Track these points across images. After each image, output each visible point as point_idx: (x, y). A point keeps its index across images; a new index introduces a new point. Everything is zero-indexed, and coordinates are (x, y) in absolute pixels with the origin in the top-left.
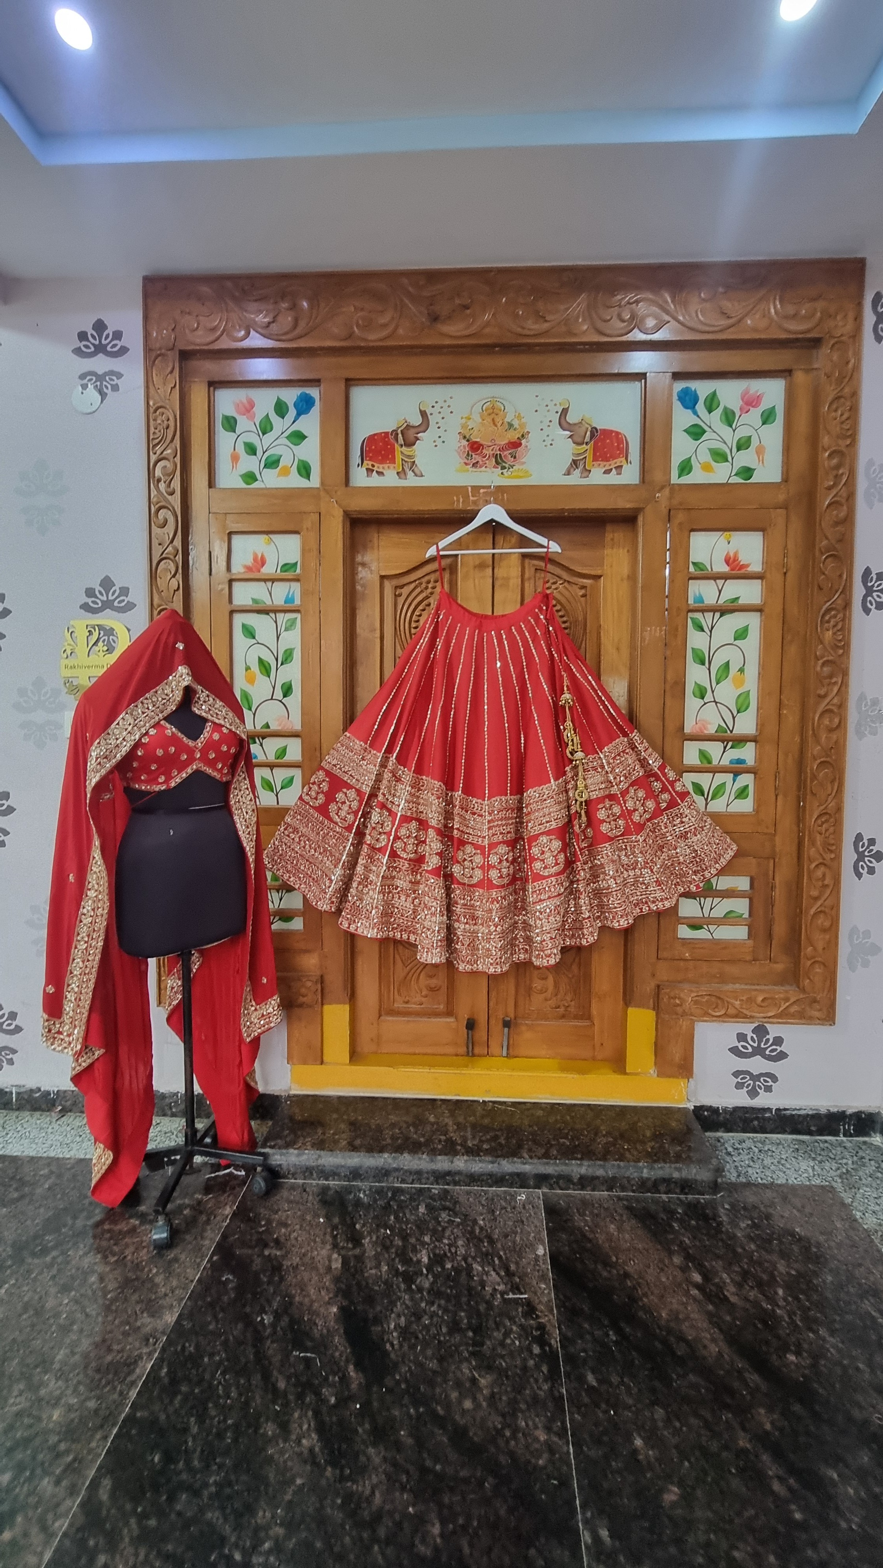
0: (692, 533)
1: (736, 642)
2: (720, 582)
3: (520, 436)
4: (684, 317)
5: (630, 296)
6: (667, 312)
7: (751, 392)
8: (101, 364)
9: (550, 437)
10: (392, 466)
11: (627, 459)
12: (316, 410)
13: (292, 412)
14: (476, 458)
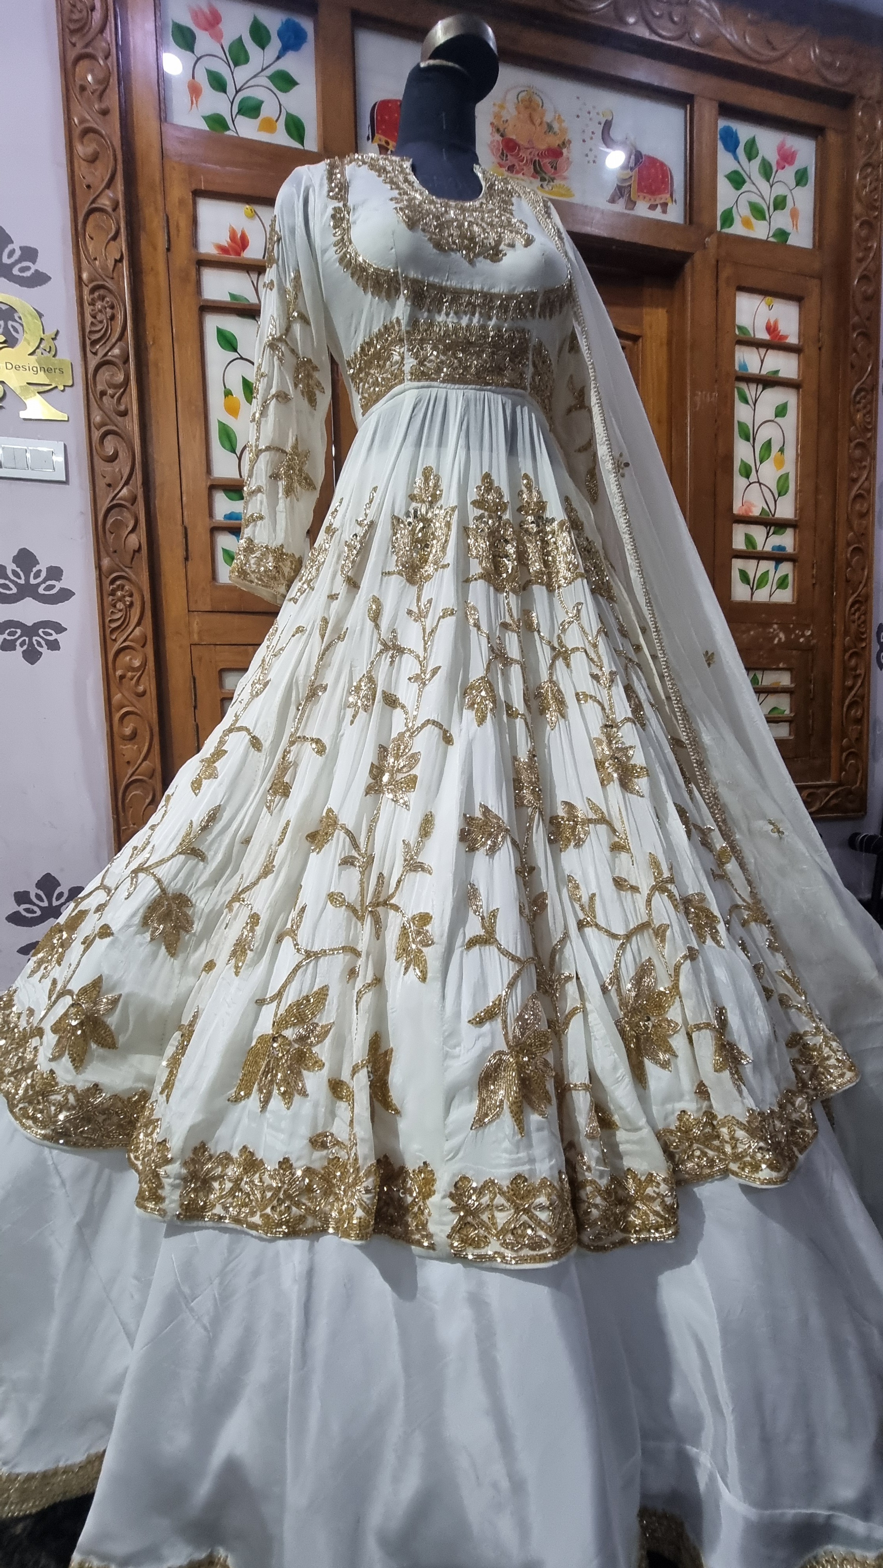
0: (738, 293)
1: (778, 420)
2: (762, 351)
3: (560, 143)
4: (731, 35)
6: (716, 24)
7: (787, 147)
9: (593, 153)
11: (671, 196)
12: (309, 48)
13: (276, 44)
14: (511, 160)
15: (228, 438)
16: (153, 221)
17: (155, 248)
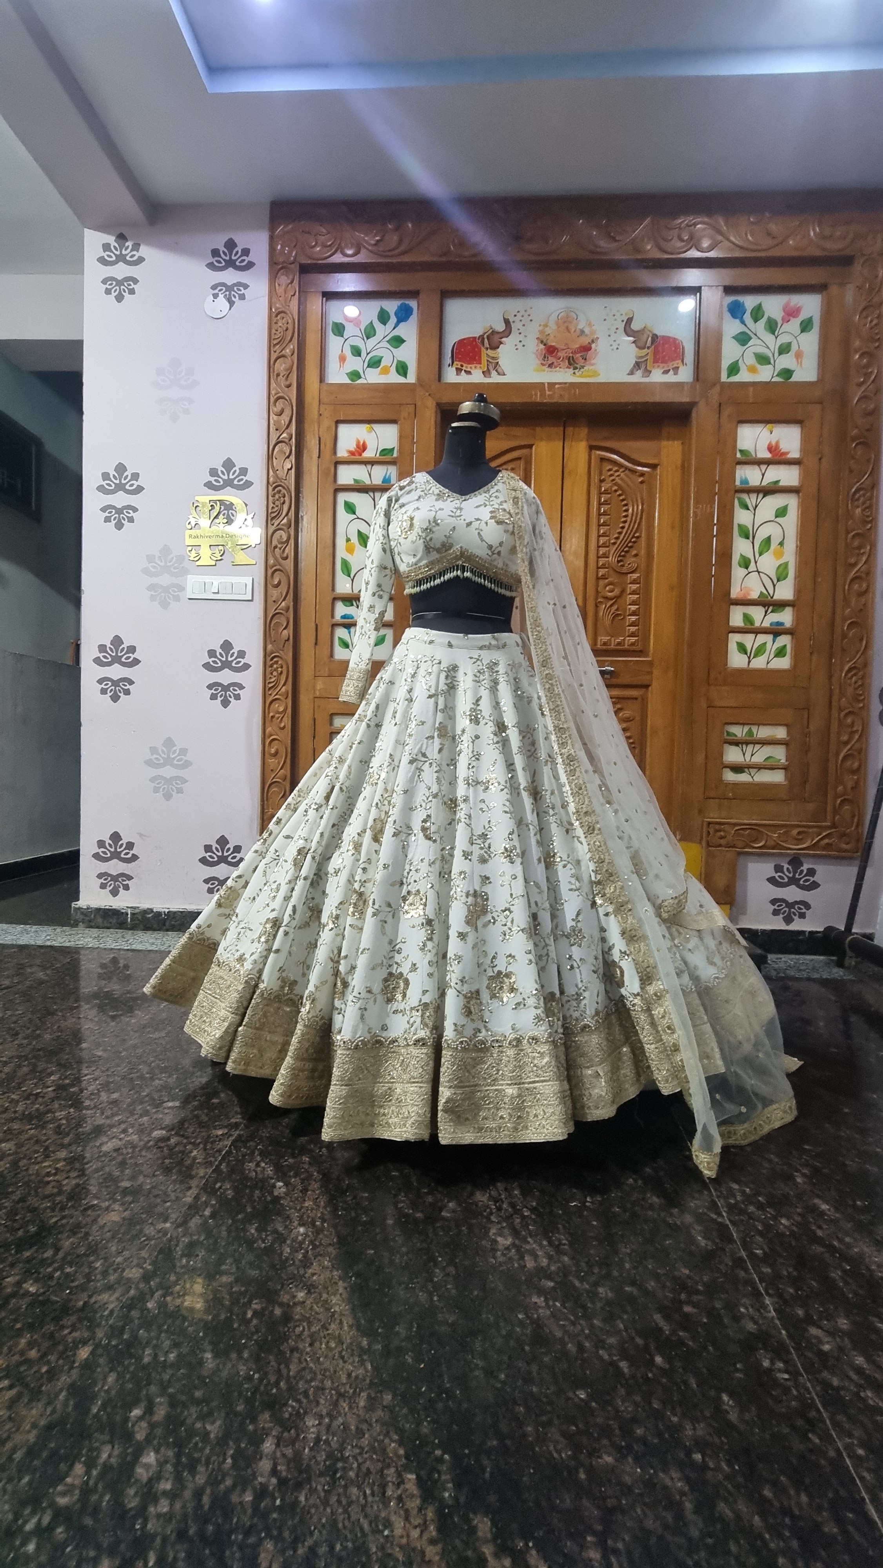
0: (739, 425)
1: (778, 520)
2: (763, 467)
4: (735, 237)
5: (690, 219)
6: (720, 233)
7: (792, 304)
8: (230, 276)
9: (617, 342)
10: (478, 366)
11: (683, 361)
12: (414, 319)
13: (393, 320)
14: (551, 360)
15: (346, 568)
16: (311, 443)
17: (312, 458)
